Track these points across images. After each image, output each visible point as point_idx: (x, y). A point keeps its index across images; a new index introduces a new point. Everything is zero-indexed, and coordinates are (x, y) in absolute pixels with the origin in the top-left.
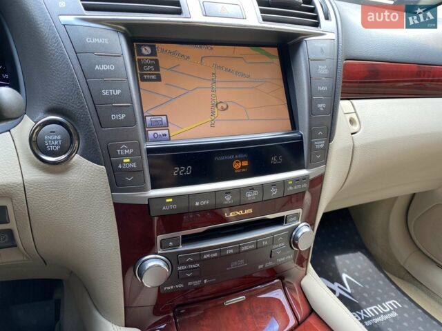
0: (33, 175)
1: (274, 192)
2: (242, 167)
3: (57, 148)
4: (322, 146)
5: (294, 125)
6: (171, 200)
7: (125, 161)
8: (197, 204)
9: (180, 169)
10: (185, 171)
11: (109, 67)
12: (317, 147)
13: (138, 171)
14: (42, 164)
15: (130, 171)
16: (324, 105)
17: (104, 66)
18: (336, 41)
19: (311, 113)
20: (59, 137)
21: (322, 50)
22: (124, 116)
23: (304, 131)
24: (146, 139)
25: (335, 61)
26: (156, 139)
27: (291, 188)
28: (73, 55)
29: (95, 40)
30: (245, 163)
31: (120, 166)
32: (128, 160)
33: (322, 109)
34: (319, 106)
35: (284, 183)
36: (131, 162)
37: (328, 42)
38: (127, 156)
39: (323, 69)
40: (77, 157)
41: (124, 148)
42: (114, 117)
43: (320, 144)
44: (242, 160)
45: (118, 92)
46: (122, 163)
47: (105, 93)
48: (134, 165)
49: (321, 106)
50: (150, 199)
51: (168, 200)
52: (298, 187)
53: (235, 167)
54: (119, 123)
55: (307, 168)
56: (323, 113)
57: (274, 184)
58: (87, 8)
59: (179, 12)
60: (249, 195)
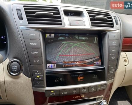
1: (93, 90)
2: (81, 79)
3: (16, 70)
4: (113, 72)
5: (102, 64)
6: (53, 92)
7: (38, 77)
8: (63, 93)
9: (58, 79)
10: (59, 80)
11: (35, 44)
12: (111, 73)
13: (42, 80)
14: (10, 75)
15: (39, 80)
16: (114, 57)
17: (33, 44)
18: (120, 32)
19: (109, 60)
20: (16, 67)
21: (114, 37)
22: (38, 61)
23: (106, 66)
24: (46, 68)
25: (119, 40)
27: (99, 88)
28: (23, 39)
29: (31, 34)
30: (82, 78)
31: (36, 79)
32: (39, 77)
33: (113, 59)
34: (112, 57)
35: (97, 86)
36: (40, 77)
37: (117, 33)
38: (38, 75)
39: (114, 44)
40: (22, 74)
41: (38, 72)
42: (35, 61)
43: (112, 72)
44: (81, 76)
45: (37, 53)
46: (37, 77)
47: (33, 53)
48: (41, 78)
49: (113, 58)
50: (46, 91)
51: (52, 92)
52: (102, 88)
53: (78, 79)
54: (36, 63)
55: (106, 80)
56: (113, 60)
57: (93, 87)
58: (29, 23)
59: (61, 24)
60: (83, 91)
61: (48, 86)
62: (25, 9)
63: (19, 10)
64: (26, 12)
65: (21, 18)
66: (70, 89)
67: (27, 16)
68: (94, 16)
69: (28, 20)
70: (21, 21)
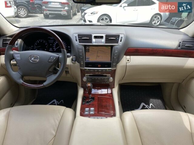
0: (71, 64)
1: (104, 71)
2: (100, 66)
3: (74, 61)
4: (115, 64)
5: (111, 61)
6: (87, 69)
8: (91, 70)
10: (91, 66)
13: (84, 65)
14: (72, 62)
17: (80, 51)
18: (122, 45)
19: (113, 59)
20: (75, 59)
21: (117, 48)
24: (86, 60)
26: (87, 60)
28: (77, 49)
29: (80, 47)
31: (81, 64)
35: (106, 70)
36: (83, 63)
39: (116, 51)
40: (76, 62)
41: (82, 61)
42: (81, 57)
45: (82, 54)
47: (80, 54)
49: (115, 58)
50: (85, 69)
52: (109, 71)
55: (111, 68)
56: (116, 59)
57: (104, 69)
58: (79, 43)
59: (91, 43)
60: (99, 70)
61: (86, 67)
62: (78, 36)
63: (76, 37)
64: (79, 38)
65: (76, 41)
66: (94, 69)
67: (79, 39)
68: (108, 38)
69: (79, 41)
70: (77, 42)
